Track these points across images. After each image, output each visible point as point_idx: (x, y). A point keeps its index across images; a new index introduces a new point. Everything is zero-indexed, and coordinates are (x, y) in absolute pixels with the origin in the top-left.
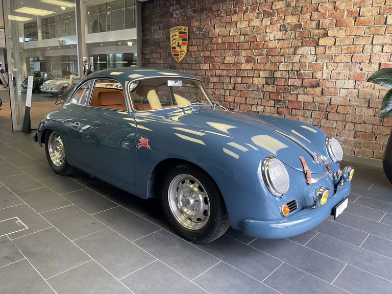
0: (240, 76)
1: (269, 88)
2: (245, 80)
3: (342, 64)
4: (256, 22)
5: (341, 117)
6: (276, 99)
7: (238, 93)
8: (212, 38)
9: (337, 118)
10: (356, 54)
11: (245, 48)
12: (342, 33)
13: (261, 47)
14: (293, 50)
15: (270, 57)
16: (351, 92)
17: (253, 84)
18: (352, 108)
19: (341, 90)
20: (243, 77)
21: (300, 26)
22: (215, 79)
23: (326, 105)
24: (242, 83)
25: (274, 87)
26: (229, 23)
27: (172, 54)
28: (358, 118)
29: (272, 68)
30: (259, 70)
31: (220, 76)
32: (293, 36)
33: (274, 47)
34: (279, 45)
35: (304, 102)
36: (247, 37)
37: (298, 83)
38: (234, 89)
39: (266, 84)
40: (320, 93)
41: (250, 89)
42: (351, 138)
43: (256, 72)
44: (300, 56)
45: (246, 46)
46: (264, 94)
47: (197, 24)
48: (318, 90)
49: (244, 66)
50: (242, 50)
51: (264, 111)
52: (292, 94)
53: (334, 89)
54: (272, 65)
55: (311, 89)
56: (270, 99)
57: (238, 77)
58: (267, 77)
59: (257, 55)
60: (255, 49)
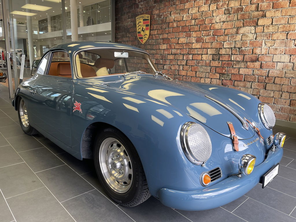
1: (215, 64)
2: (195, 57)
3: (278, 41)
4: (205, 8)
5: (278, 87)
6: (221, 72)
7: (189, 68)
8: (169, 23)
9: (274, 89)
10: (291, 32)
11: (196, 30)
12: (278, 14)
13: (208, 28)
14: (236, 30)
15: (216, 37)
16: (286, 66)
17: (202, 60)
18: (287, 79)
19: (278, 63)
20: (193, 54)
21: (242, 9)
22: (171, 57)
23: (264, 77)
24: (192, 60)
25: (219, 62)
26: (183, 10)
27: (138, 37)
28: (293, 88)
29: (218, 46)
30: (206, 48)
31: (175, 54)
32: (235, 18)
33: (219, 28)
34: (224, 27)
35: (245, 75)
36: (197, 21)
37: (239, 58)
38: (186, 65)
39: (213, 60)
40: (259, 67)
41: (199, 65)
42: (287, 106)
43: (204, 50)
44: (241, 35)
45: (196, 28)
46: (211, 68)
47: (157, 12)
48: (257, 64)
49: (194, 46)
50: (193, 32)
51: (210, 83)
52: (235, 68)
53: (271, 63)
54: (217, 43)
55: (251, 63)
56: (216, 72)
57: (190, 54)
58: (214, 54)
59: (205, 36)
60: (203, 31)
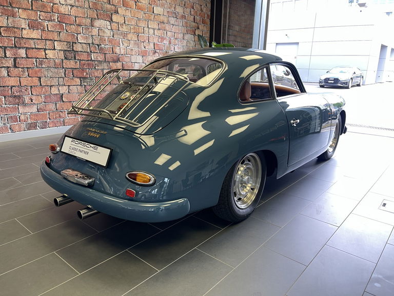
0: (23, 48)
1: (71, 64)
2: (32, 53)
3: (132, 42)
6: (81, 76)
7: (23, 72)
10: (140, 34)
11: (24, 6)
12: (129, 14)
13: (49, 10)
14: (90, 21)
15: (64, 24)
17: (46, 58)
19: (135, 64)
20: (27, 49)
24: (27, 57)
25: (76, 62)
29: (70, 39)
30: (51, 40)
32: (87, 5)
33: (66, 13)
34: (73, 13)
37: (101, 57)
38: (15, 66)
39: (66, 58)
41: (44, 66)
43: (48, 42)
44: (97, 28)
45: (25, 4)
46: (65, 71)
48: (119, 65)
49: (25, 33)
50: (19, 8)
51: (69, 92)
52: (98, 70)
54: (68, 35)
55: (114, 64)
56: (74, 76)
57: (20, 48)
58: (66, 50)
59: (44, 20)
60: (41, 11)
